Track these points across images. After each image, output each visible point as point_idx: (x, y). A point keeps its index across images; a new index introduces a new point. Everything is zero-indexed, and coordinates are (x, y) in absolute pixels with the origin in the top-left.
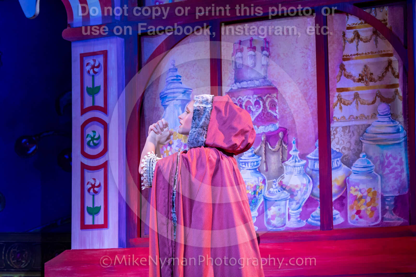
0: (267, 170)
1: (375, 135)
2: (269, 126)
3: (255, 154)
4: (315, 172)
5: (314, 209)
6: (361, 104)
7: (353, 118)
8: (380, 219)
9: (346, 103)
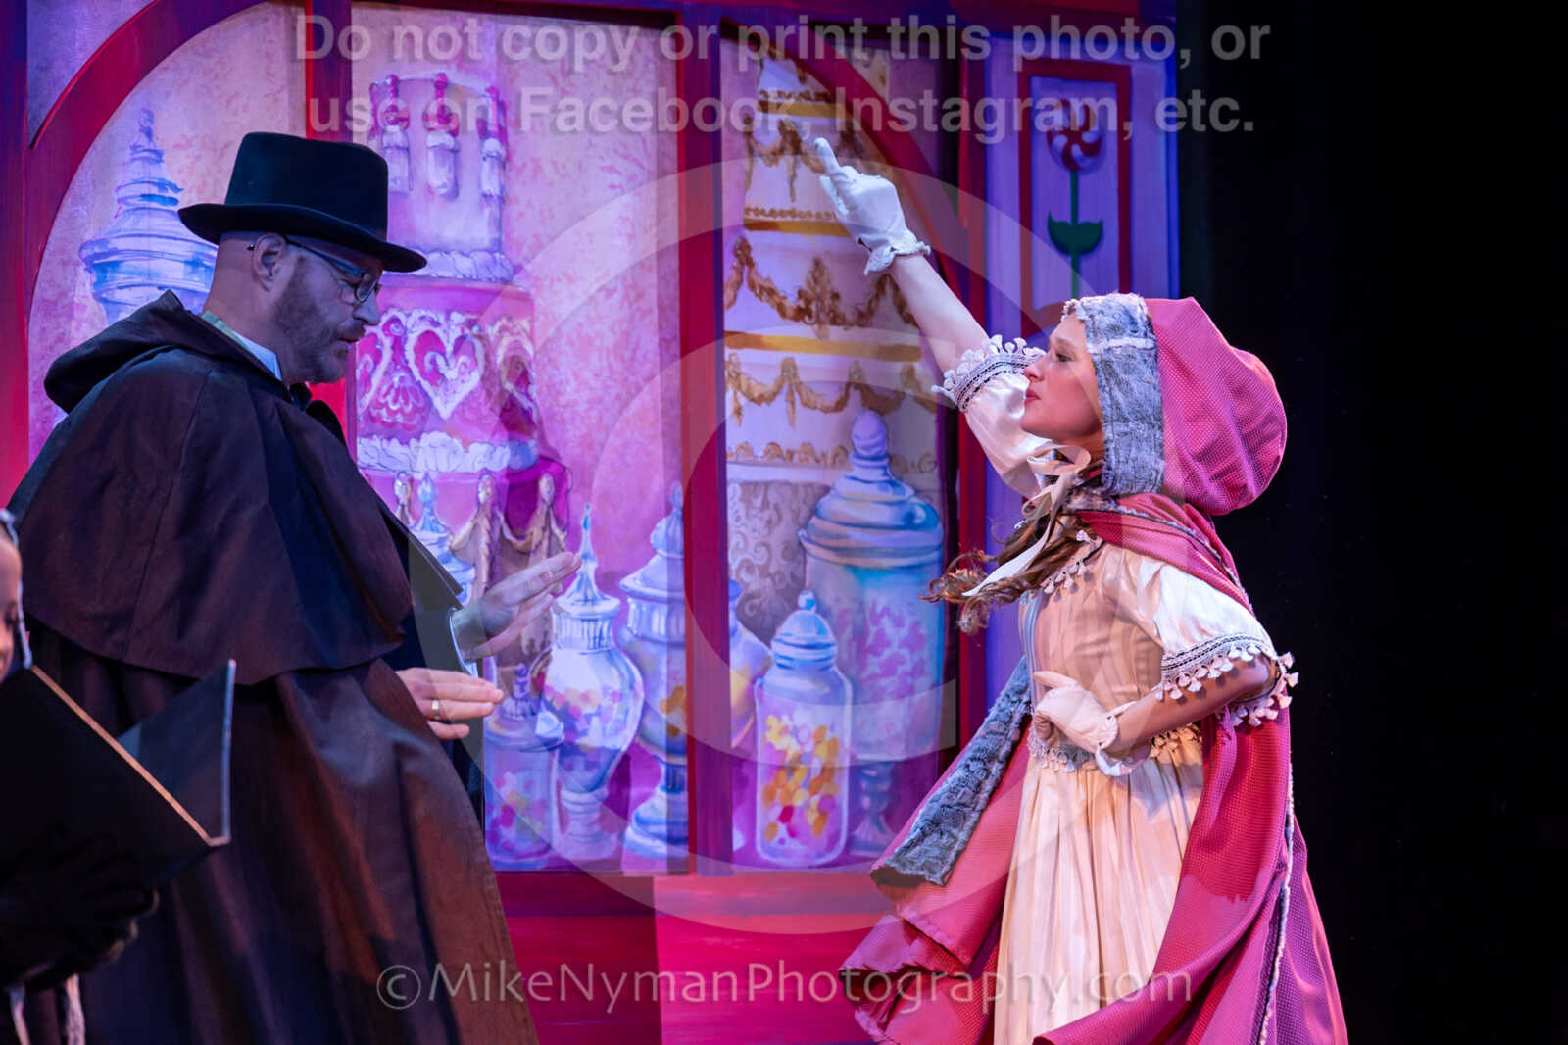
1: (843, 530)
2: (503, 448)
3: (452, 552)
4: (652, 649)
5: (645, 790)
6: (805, 404)
7: (778, 454)
8: (842, 841)
9: (755, 393)
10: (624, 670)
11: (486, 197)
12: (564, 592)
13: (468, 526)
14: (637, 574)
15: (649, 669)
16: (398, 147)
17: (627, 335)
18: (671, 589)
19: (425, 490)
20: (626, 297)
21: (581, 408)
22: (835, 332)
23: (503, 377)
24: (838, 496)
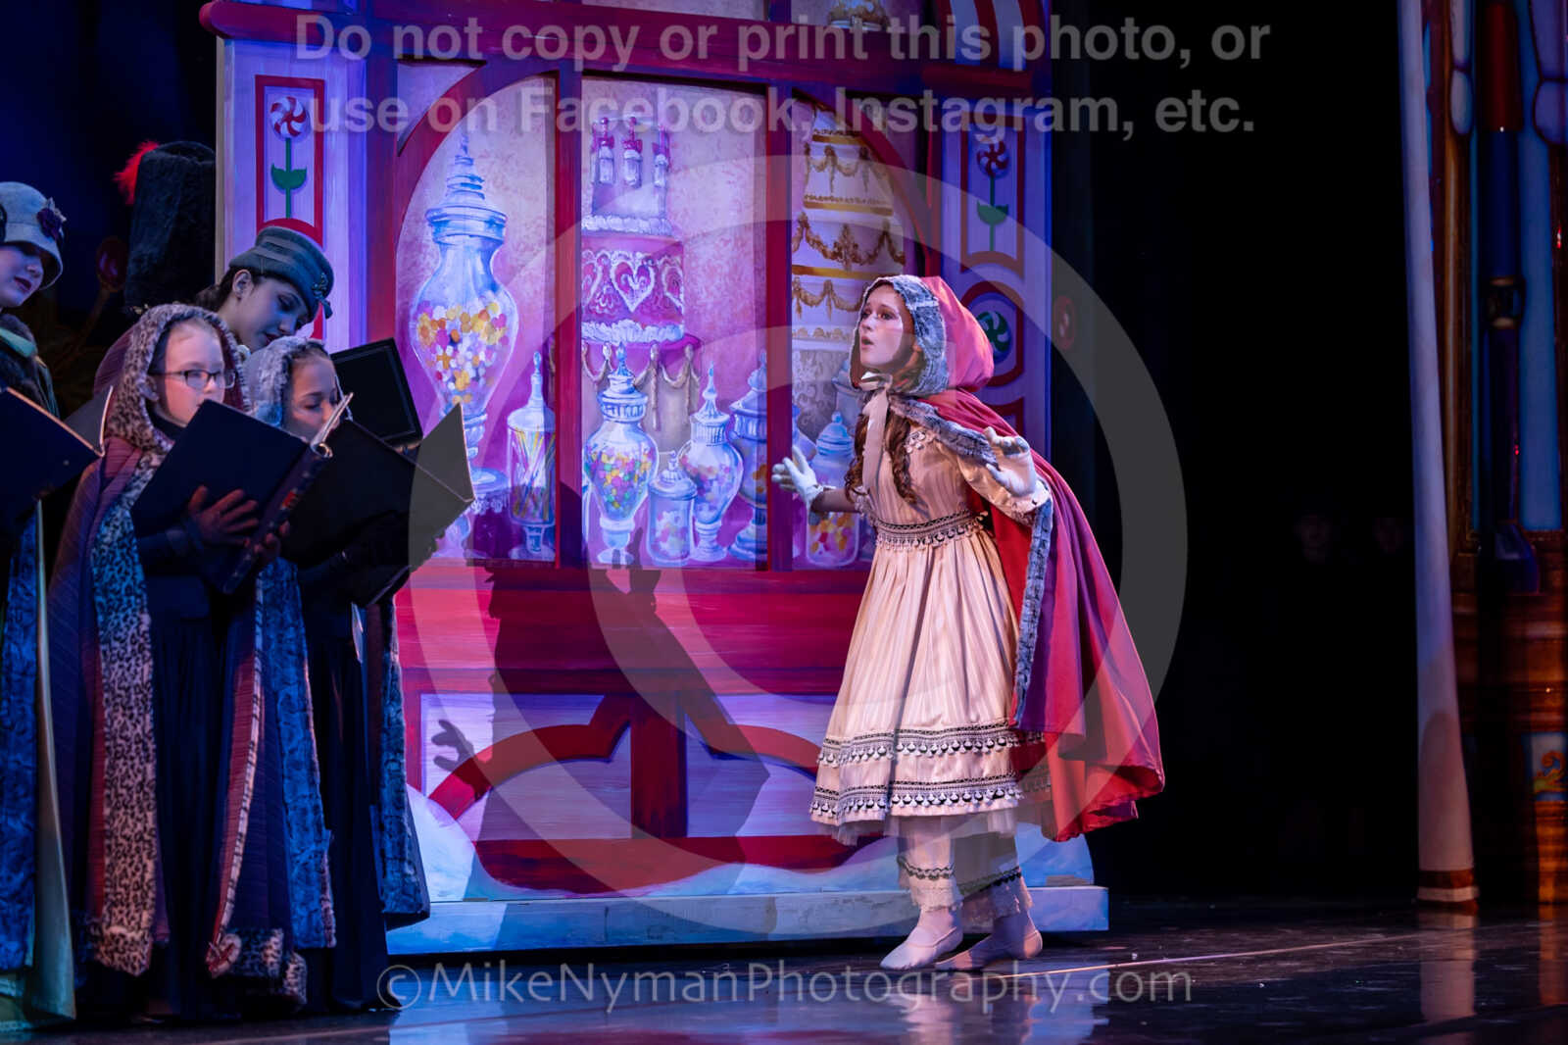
0: (659, 428)
2: (666, 328)
3: (635, 387)
4: (748, 443)
5: (743, 522)
6: (837, 306)
7: (822, 335)
8: (855, 553)
9: (809, 300)
10: (732, 454)
11: (657, 187)
12: (698, 412)
13: (642, 374)
14: (740, 401)
15: (746, 454)
17: (736, 267)
18: (759, 410)
19: (620, 352)
20: (736, 244)
21: (709, 307)
22: (855, 267)
23: (665, 289)
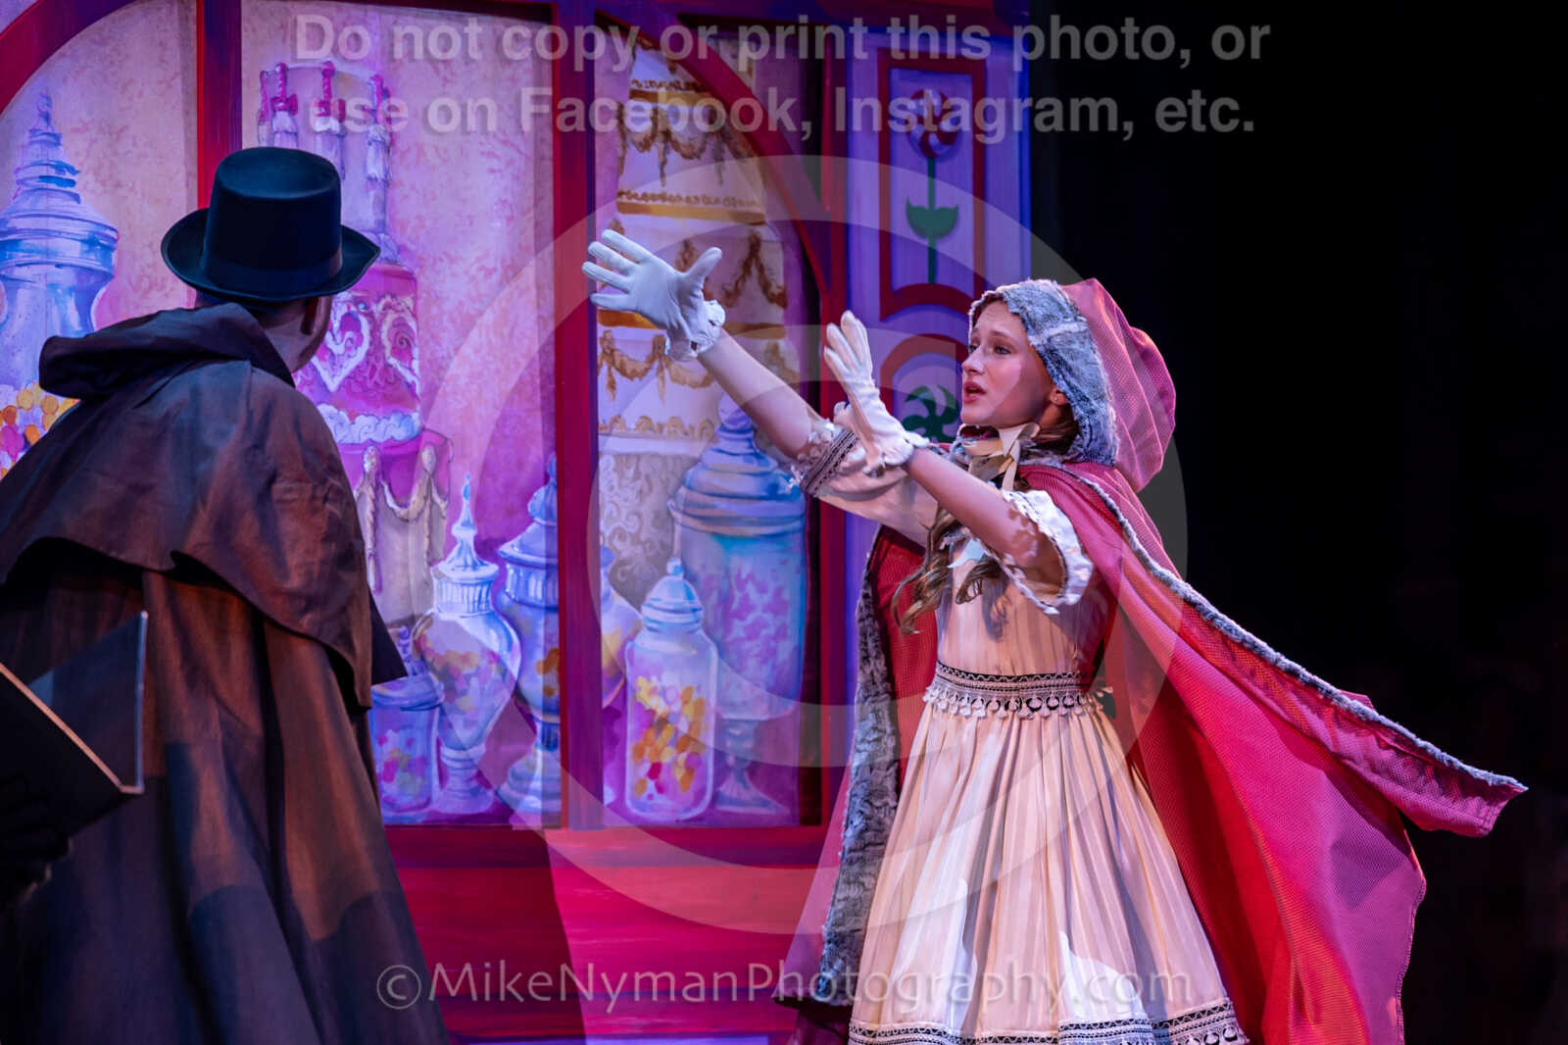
1: (709, 500)
2: (389, 418)
4: (529, 612)
5: (523, 747)
6: (674, 380)
7: (649, 427)
8: (708, 797)
9: (629, 368)
10: (502, 632)
11: (371, 180)
12: (444, 559)
14: (515, 541)
15: (526, 630)
16: (287, 132)
18: (548, 556)
20: (504, 275)
23: (388, 352)
24: (705, 467)
